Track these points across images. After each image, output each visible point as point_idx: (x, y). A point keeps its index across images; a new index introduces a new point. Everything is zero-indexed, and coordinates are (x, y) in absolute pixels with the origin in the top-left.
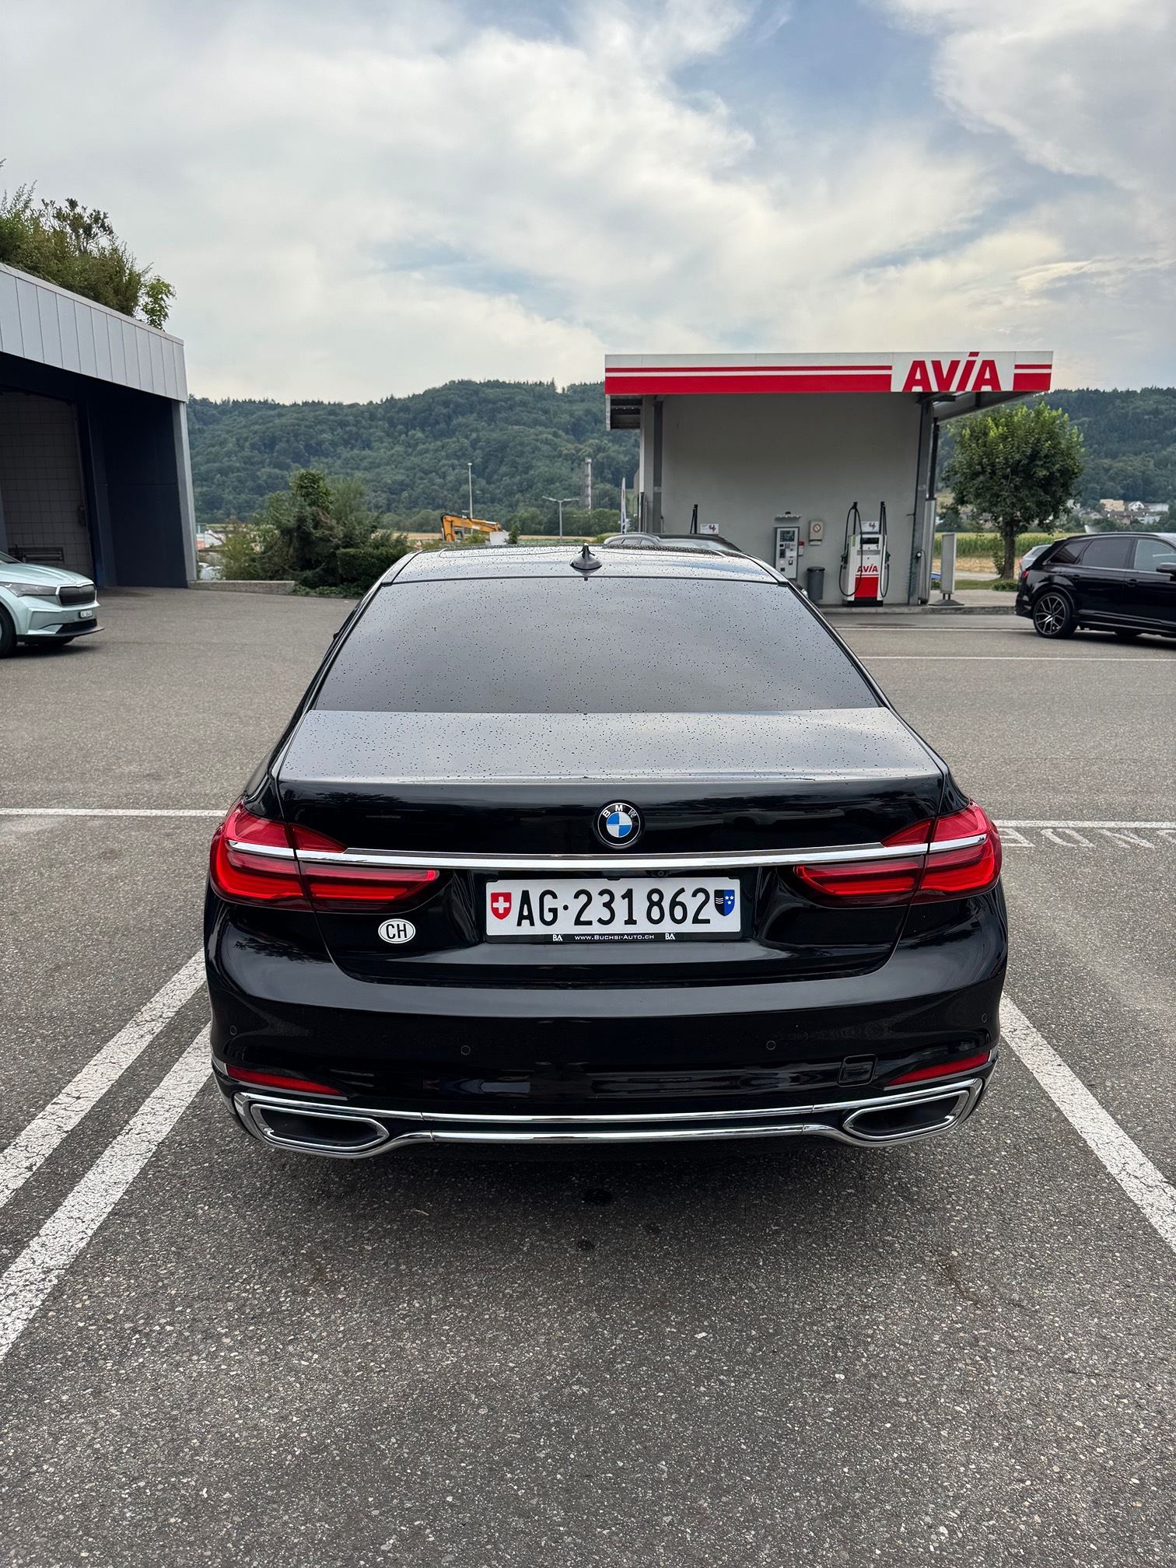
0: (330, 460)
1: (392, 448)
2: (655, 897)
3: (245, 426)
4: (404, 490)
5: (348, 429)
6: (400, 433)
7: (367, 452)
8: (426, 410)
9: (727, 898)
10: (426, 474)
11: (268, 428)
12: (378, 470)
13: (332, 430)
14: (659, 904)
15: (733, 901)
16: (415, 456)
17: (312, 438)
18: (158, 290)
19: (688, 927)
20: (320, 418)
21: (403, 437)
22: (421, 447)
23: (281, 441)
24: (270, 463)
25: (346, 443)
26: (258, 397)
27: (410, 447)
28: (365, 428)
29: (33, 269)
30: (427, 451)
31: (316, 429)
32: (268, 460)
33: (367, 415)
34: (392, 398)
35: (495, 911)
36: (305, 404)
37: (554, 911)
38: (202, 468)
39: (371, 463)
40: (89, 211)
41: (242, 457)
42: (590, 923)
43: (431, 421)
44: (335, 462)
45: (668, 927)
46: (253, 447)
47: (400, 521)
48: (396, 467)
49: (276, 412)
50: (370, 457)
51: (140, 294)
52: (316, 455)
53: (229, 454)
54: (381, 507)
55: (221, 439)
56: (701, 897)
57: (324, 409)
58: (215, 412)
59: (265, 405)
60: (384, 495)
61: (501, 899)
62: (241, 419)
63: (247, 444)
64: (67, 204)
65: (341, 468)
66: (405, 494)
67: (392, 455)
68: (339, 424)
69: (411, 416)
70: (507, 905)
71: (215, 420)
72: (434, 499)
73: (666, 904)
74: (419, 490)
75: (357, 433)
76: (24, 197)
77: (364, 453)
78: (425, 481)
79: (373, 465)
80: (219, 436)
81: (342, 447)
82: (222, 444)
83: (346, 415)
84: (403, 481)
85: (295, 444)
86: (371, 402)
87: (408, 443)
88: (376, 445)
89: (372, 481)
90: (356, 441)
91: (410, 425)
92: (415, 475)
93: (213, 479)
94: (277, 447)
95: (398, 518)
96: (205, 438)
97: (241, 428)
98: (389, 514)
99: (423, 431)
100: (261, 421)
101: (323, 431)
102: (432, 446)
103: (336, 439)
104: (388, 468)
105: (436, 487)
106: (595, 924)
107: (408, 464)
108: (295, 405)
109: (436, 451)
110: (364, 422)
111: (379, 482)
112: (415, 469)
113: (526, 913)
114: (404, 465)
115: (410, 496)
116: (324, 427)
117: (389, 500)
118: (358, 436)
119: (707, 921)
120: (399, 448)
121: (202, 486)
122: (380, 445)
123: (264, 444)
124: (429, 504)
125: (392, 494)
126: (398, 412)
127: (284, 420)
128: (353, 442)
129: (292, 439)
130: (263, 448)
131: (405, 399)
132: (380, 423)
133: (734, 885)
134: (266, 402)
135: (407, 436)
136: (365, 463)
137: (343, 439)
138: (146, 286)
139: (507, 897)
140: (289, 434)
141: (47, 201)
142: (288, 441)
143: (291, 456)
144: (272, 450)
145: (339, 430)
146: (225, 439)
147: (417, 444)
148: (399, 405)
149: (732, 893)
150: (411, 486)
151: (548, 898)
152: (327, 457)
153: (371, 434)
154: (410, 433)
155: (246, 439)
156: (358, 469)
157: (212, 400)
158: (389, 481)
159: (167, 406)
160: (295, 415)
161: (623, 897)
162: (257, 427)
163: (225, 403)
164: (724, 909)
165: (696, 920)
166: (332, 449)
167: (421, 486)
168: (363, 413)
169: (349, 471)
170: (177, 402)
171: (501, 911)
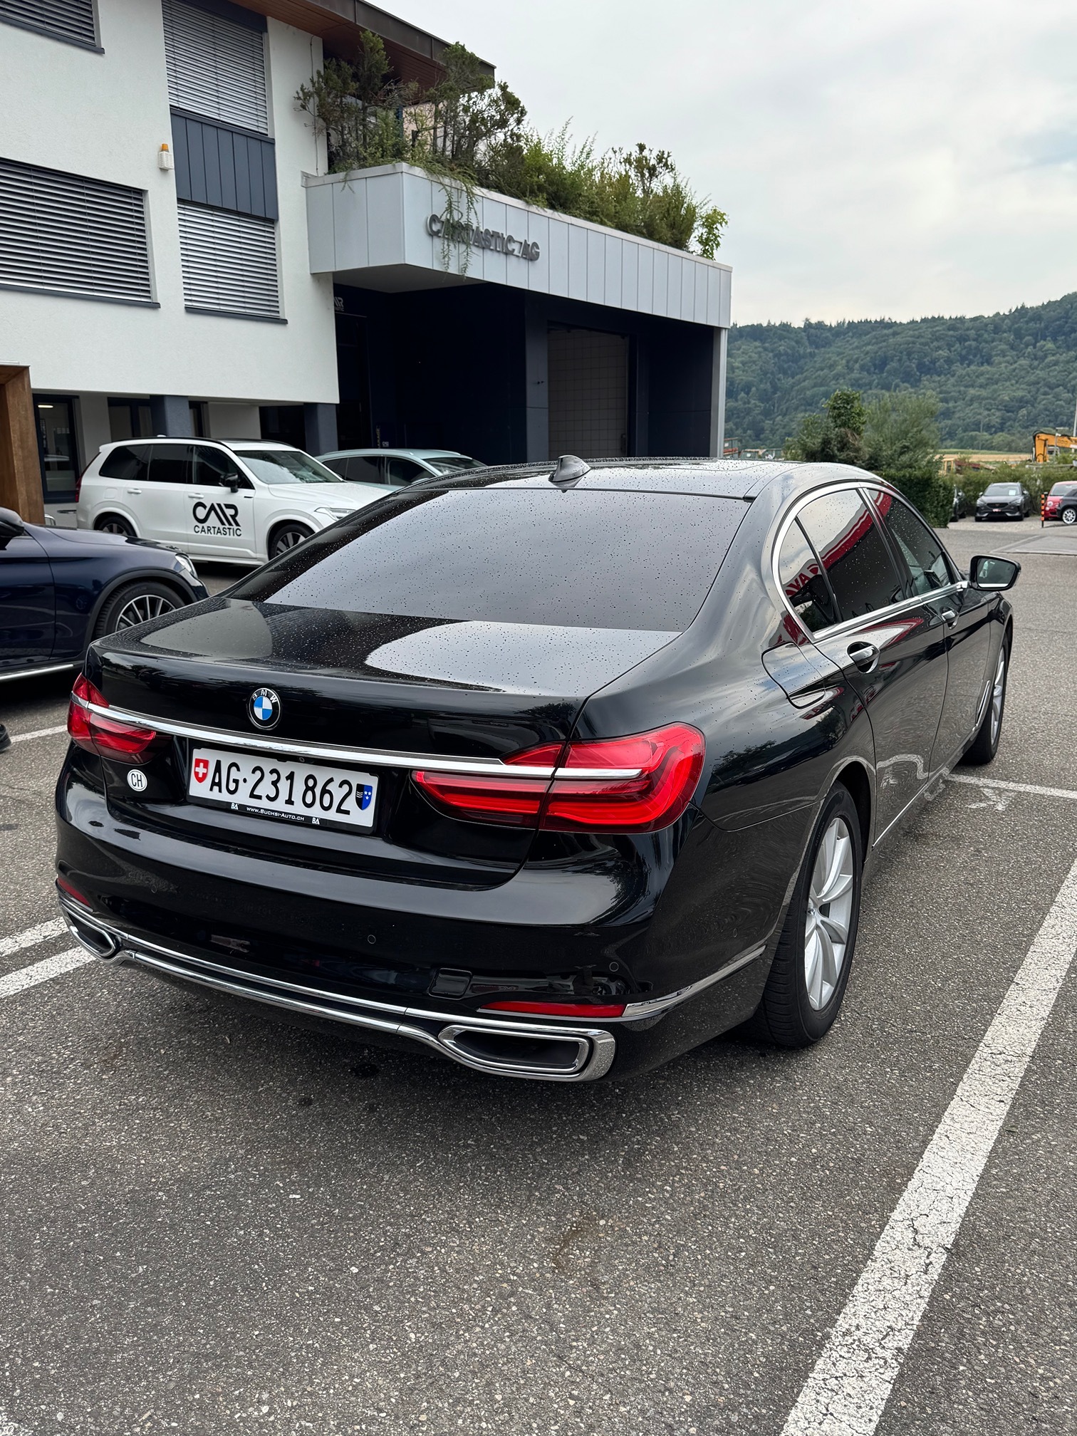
0: (943, 378)
1: (1015, 362)
2: (311, 783)
3: (857, 347)
4: (1022, 407)
5: (967, 344)
6: (1027, 346)
7: (986, 368)
8: (1061, 318)
9: (366, 793)
10: (1051, 388)
11: (880, 348)
12: (996, 386)
13: (950, 346)
14: (312, 789)
15: (370, 797)
16: (1042, 369)
17: (926, 356)
18: (713, 221)
19: (332, 815)
20: (937, 334)
21: (1030, 349)
22: (1050, 358)
23: (892, 361)
24: (878, 384)
25: (962, 359)
26: (874, 317)
27: (1036, 359)
28: (986, 342)
29: (592, 215)
30: (1056, 363)
31: (932, 346)
32: (876, 381)
33: (991, 327)
34: (1023, 307)
35: (197, 774)
36: (924, 320)
37: (236, 781)
38: (808, 392)
39: (988, 379)
40: (655, 153)
41: (850, 380)
42: (259, 797)
43: (1066, 329)
44: (948, 379)
45: (316, 813)
46: (862, 368)
47: (1013, 441)
48: (1017, 382)
49: (891, 331)
50: (988, 372)
51: (695, 226)
52: (928, 374)
53: (837, 377)
54: (994, 426)
55: (831, 362)
56: (346, 788)
57: (943, 324)
58: (828, 334)
59: (882, 324)
60: (998, 414)
61: (202, 764)
62: (855, 340)
63: (857, 366)
64: (637, 148)
65: (954, 386)
66: (1024, 411)
67: (1014, 370)
68: (958, 339)
69: (1043, 325)
70: (205, 771)
71: (827, 343)
72: (1057, 417)
73: (318, 791)
74: (1041, 407)
75: (977, 348)
76: (586, 149)
77: (982, 368)
78: (1049, 397)
79: (992, 381)
80: (830, 359)
81: (958, 364)
82: (831, 367)
83: (968, 329)
84: (1023, 397)
85: (908, 363)
86: (998, 314)
87: (1035, 355)
88: (997, 359)
89: (987, 399)
90: (975, 356)
91: (1039, 336)
92: (1038, 390)
93: (817, 402)
94: (888, 367)
95: (1010, 438)
96: (815, 362)
97: (853, 349)
98: (1001, 433)
99: (1055, 340)
100: (874, 341)
101: (939, 348)
102: (1064, 357)
103: (952, 355)
104: (1008, 384)
105: (1061, 403)
106: (264, 798)
107: (1033, 378)
108: (913, 322)
109: (1068, 362)
110: (986, 336)
111: (994, 399)
112: (1038, 383)
113: (217, 781)
114: (1026, 380)
115: (1029, 414)
116: (941, 343)
117: (1003, 419)
118: (978, 350)
119: (347, 812)
120: (1024, 362)
121: (806, 411)
122: (1002, 359)
123: (875, 365)
124: (1050, 421)
125: (1008, 412)
126: (1027, 322)
127: (899, 339)
128: (971, 357)
129: (905, 357)
130: (872, 369)
131: (1037, 308)
132: (1005, 335)
133: (372, 781)
134: (882, 321)
135: (1035, 347)
136: (982, 380)
137: (960, 355)
138: (702, 218)
139: (206, 764)
140: (901, 353)
141: (616, 149)
142: (900, 360)
143: (901, 376)
144: (882, 371)
145: (958, 345)
146: (835, 361)
147: (1046, 356)
148: (1030, 314)
149: (370, 788)
150: (1032, 402)
151: (234, 769)
152: (939, 376)
153: (992, 349)
154: (1038, 344)
155: (856, 361)
156: (972, 386)
157: (827, 323)
158: (1007, 398)
159: (706, 335)
160: (911, 332)
161: (287, 778)
162: (869, 348)
163: (840, 325)
164: (362, 803)
165: (339, 810)
166: (946, 367)
167: (1044, 401)
168: (986, 325)
169: (962, 388)
170: (719, 329)
171: (200, 776)
